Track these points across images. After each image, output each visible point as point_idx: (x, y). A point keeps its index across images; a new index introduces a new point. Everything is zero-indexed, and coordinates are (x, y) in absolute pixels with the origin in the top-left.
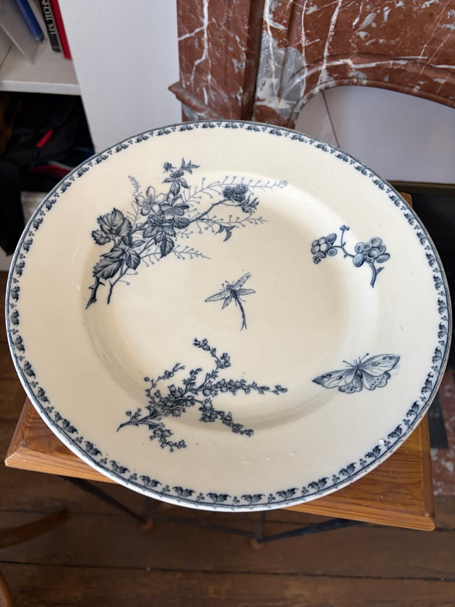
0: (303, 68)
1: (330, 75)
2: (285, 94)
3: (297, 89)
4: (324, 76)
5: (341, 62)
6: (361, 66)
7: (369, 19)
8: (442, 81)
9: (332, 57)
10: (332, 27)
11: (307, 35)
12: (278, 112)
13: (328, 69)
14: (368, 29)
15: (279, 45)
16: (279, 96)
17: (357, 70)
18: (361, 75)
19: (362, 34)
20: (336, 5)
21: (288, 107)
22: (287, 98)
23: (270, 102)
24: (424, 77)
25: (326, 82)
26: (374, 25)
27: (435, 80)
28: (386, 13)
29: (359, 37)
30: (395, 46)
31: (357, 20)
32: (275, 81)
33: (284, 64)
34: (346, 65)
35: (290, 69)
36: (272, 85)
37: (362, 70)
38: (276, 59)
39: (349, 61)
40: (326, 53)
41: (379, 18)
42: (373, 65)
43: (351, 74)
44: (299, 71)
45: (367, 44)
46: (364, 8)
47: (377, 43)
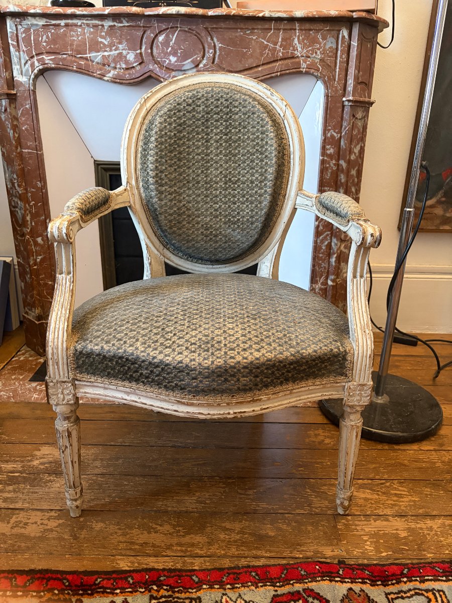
0: (27, 61)
1: (39, 63)
2: (23, 74)
3: (27, 70)
4: (36, 64)
5: (41, 57)
6: (49, 58)
7: (44, 37)
8: (83, 63)
9: (37, 55)
10: (33, 42)
11: (24, 45)
12: (23, 83)
13: (37, 60)
14: (45, 42)
15: (16, 51)
16: (22, 74)
17: (48, 60)
18: (51, 62)
19: (44, 44)
20: (31, 33)
21: (27, 80)
22: (25, 76)
23: (19, 78)
24: (75, 62)
25: (38, 66)
26: (47, 40)
27: (80, 62)
28: (50, 35)
29: (43, 45)
30: (58, 48)
31: (40, 38)
32: (18, 67)
33: (20, 59)
34: (43, 57)
35: (23, 62)
36: (17, 69)
37: (50, 60)
38: (16, 57)
39: (44, 56)
40: (34, 53)
41: (48, 37)
42: (53, 57)
43: (47, 62)
44: (26, 62)
45: (48, 48)
46: (41, 33)
47: (50, 47)
